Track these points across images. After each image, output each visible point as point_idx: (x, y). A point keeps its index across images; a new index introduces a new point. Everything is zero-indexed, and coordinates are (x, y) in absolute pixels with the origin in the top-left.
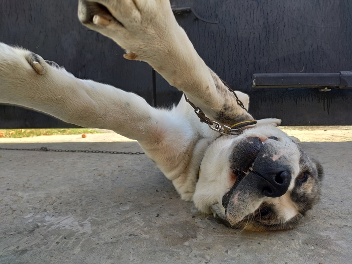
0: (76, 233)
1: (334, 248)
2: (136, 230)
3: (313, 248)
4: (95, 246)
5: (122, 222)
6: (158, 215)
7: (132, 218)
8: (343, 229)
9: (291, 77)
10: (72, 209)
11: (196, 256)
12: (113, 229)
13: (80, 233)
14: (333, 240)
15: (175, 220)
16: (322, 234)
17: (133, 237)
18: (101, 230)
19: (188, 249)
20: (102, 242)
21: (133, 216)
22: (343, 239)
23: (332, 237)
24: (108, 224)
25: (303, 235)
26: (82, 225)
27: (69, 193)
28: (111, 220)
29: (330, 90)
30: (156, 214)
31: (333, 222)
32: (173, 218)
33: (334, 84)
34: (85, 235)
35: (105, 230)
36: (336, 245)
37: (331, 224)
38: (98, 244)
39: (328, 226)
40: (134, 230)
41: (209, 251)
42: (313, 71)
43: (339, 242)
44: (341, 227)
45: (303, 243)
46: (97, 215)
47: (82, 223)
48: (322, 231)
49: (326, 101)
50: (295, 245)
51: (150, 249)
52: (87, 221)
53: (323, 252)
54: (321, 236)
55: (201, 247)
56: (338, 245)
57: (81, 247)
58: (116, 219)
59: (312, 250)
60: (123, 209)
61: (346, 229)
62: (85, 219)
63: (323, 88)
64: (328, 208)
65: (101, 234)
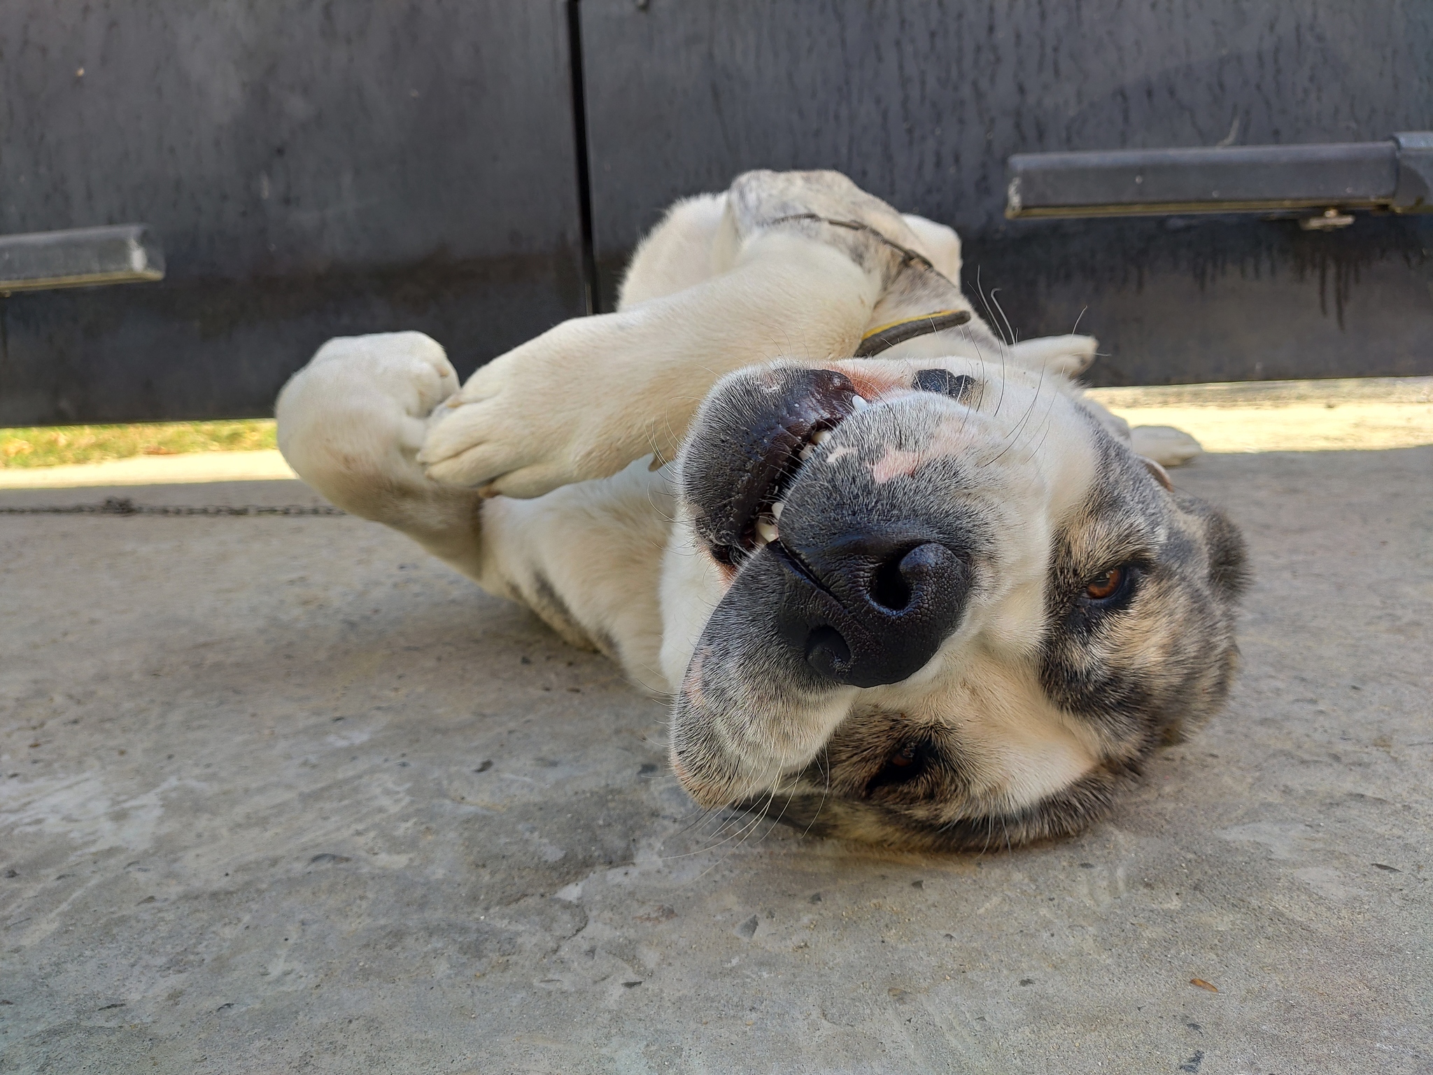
0: (75, 849)
1: (1281, 902)
2: (359, 833)
3: (1175, 904)
4: (129, 910)
5: (309, 798)
6: (486, 766)
7: (365, 780)
8: (1339, 812)
9: (1176, 168)
10: (111, 743)
11: (591, 952)
12: (255, 832)
13: (93, 849)
14: (1284, 863)
15: (558, 785)
16: (1235, 835)
17: (326, 865)
18: (199, 836)
19: (566, 917)
20: (174, 890)
21: (373, 771)
22: (1330, 856)
23: (1281, 851)
24: (239, 812)
25: (1143, 842)
26: (120, 816)
27: (136, 677)
28: (261, 790)
29: (1348, 220)
30: (478, 760)
31: (1299, 780)
32: (552, 775)
33: (1368, 192)
34: (112, 861)
35: (214, 838)
36: (1295, 887)
37: (1287, 791)
38: (151, 899)
39: (1274, 798)
40: (346, 833)
41: (665, 926)
42: (1276, 137)
43: (1312, 875)
44: (1331, 803)
45: (1131, 883)
46: (210, 770)
47: (127, 805)
48: (1239, 822)
49: (1331, 272)
50: (1091, 894)
51: (382, 922)
52: (151, 798)
53: (1223, 921)
54: (1226, 847)
55: (635, 905)
56: (1305, 889)
57: (64, 914)
58: (289, 787)
59: (1170, 916)
60: (342, 743)
61: (1354, 812)
62: (149, 786)
63: (1319, 211)
64: (1287, 717)
65: (191, 854)
